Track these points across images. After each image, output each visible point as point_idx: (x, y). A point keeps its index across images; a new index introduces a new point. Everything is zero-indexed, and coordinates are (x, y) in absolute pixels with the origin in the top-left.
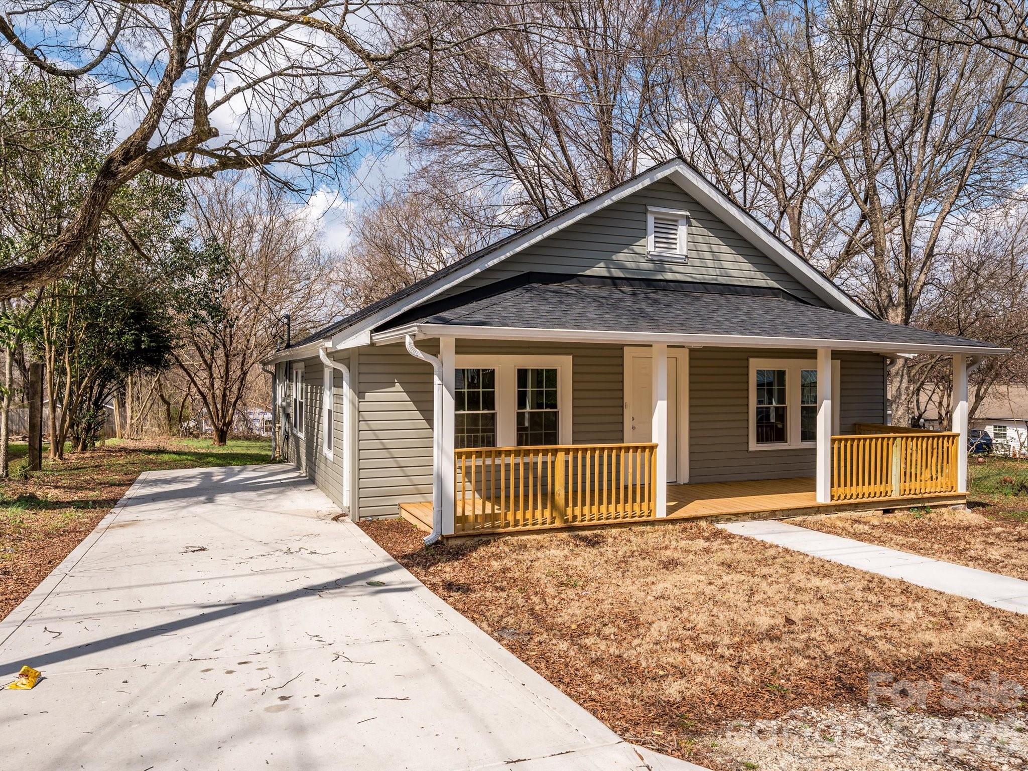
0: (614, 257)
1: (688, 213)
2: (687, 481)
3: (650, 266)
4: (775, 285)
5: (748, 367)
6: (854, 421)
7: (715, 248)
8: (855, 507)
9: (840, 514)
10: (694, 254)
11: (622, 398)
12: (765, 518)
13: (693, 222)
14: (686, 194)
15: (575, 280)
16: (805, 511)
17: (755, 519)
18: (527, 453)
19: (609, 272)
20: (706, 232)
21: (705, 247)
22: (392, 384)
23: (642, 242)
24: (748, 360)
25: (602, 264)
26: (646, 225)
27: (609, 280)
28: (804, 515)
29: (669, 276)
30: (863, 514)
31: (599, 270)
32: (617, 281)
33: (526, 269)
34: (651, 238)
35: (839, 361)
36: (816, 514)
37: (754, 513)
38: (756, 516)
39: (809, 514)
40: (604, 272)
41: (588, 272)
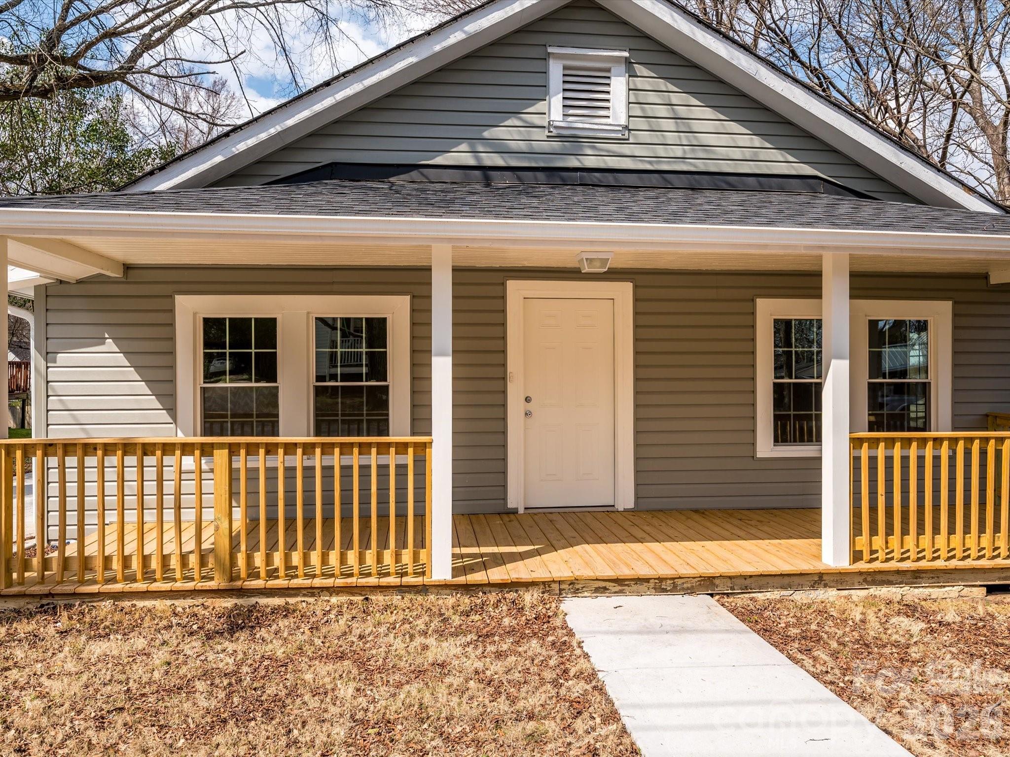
0: (486, 134)
1: (626, 54)
2: (631, 505)
3: (556, 145)
4: (807, 170)
5: (753, 314)
6: (985, 409)
7: (682, 111)
8: (915, 577)
9: (873, 590)
10: (642, 124)
11: (504, 365)
12: (691, 591)
13: (640, 69)
14: (625, 23)
15: (414, 174)
16: (786, 580)
17: (664, 591)
18: (327, 449)
19: (477, 158)
20: (662, 84)
21: (662, 111)
22: (101, 341)
23: (540, 106)
24: (753, 301)
25: (464, 147)
26: (547, 79)
27: (477, 173)
28: (783, 588)
29: (590, 162)
30: (936, 592)
31: (460, 155)
32: (493, 173)
33: (325, 158)
34: (556, 102)
35: (950, 303)
36: (813, 587)
37: (661, 580)
38: (668, 585)
39: (799, 588)
40: (469, 160)
41: (439, 160)
